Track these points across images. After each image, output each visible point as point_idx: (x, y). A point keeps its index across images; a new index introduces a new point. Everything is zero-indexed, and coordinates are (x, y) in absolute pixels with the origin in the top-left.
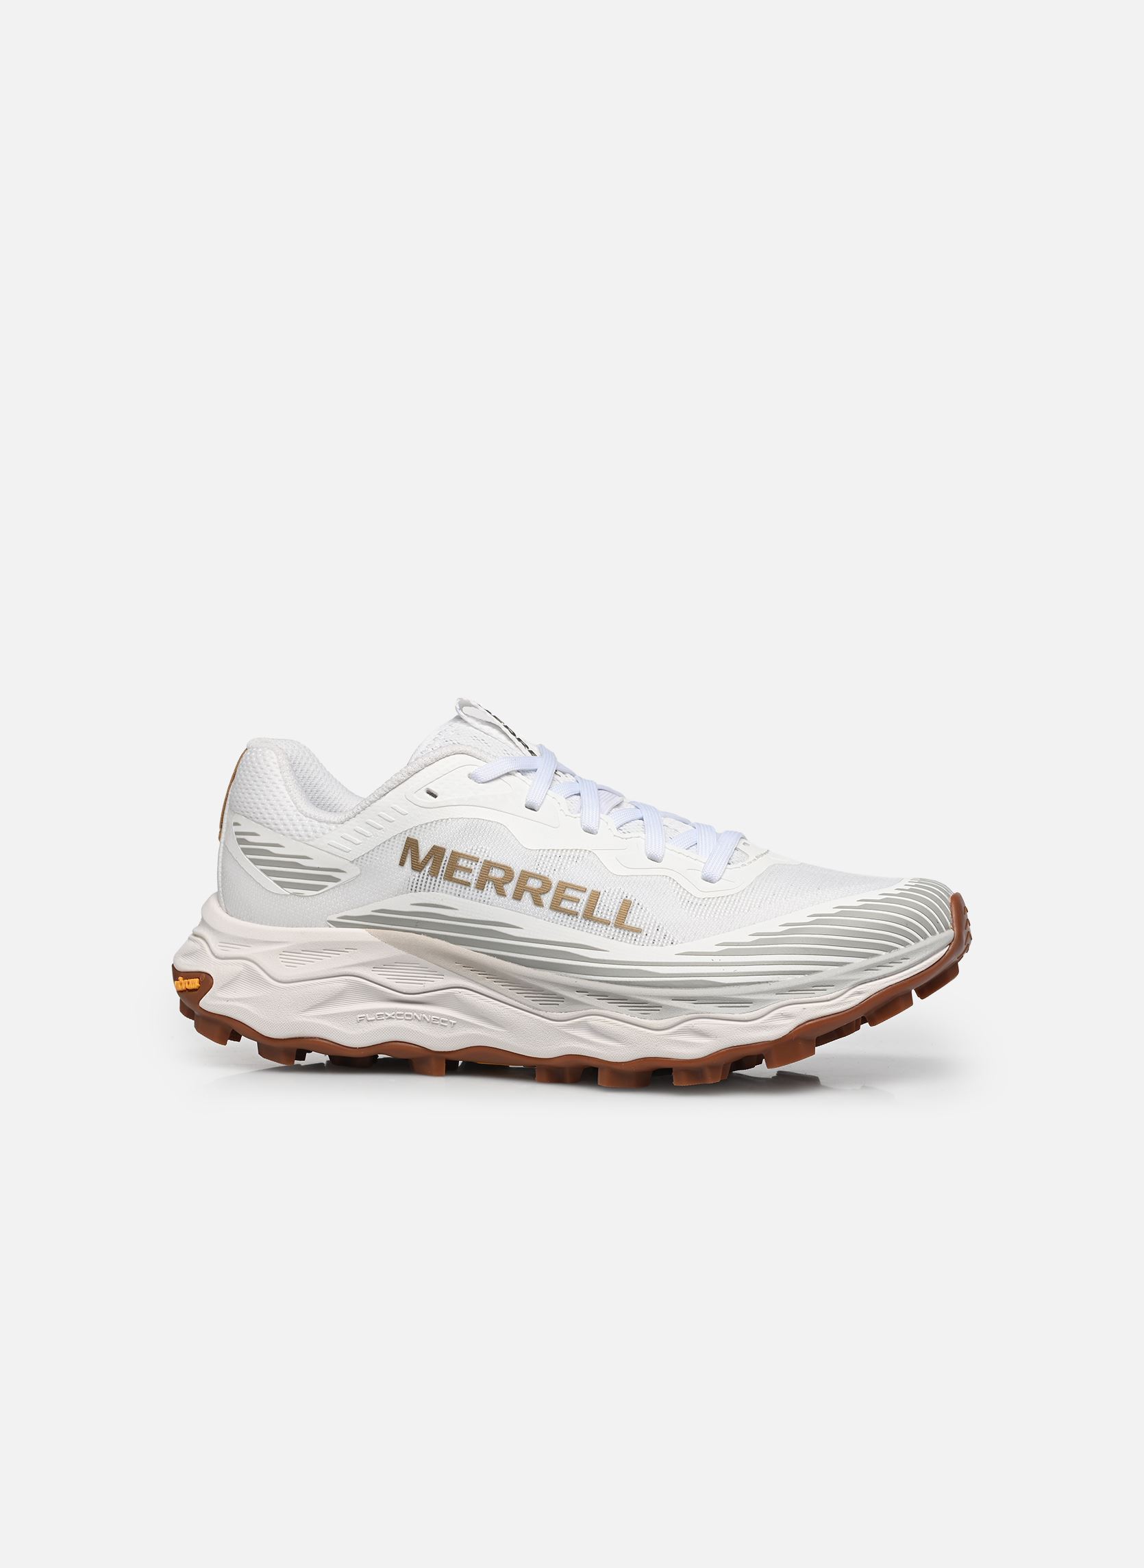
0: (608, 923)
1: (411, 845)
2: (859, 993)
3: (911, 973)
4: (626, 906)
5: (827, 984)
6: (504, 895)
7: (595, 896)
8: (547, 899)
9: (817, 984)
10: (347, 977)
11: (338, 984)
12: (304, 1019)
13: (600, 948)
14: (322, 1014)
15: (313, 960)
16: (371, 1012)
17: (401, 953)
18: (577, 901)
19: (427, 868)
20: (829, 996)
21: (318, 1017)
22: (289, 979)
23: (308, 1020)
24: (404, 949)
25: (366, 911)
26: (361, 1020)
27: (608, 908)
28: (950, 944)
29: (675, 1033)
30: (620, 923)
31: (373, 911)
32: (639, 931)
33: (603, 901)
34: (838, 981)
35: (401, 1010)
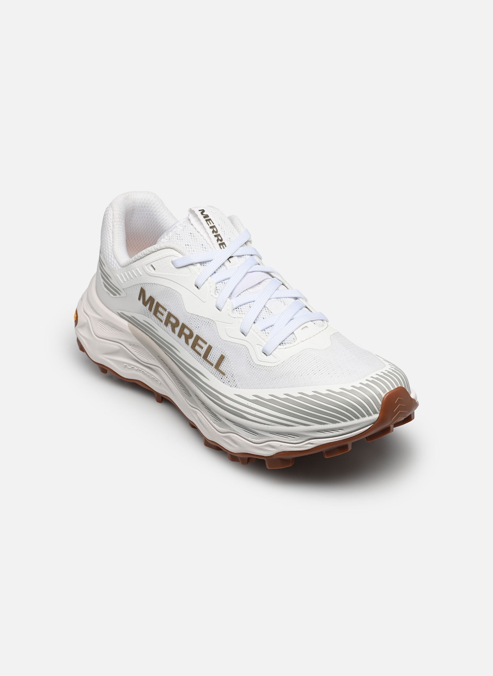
0: (212, 365)
1: (142, 292)
2: (312, 444)
3: (343, 438)
4: (222, 358)
5: (295, 435)
6: (175, 333)
7: (210, 348)
8: (191, 341)
9: (291, 434)
10: (118, 344)
11: (116, 346)
12: (103, 358)
13: (207, 377)
14: (111, 358)
15: (109, 330)
16: (130, 365)
17: (139, 342)
18: (202, 348)
19: (148, 305)
20: (295, 442)
21: (109, 359)
22: (101, 337)
23: (106, 360)
24: (139, 341)
25: (129, 314)
26: (126, 367)
27: (214, 357)
28: (374, 423)
29: (225, 437)
30: (217, 366)
31: (131, 316)
32: (224, 374)
33: (212, 352)
34: (300, 435)
35: (141, 368)
